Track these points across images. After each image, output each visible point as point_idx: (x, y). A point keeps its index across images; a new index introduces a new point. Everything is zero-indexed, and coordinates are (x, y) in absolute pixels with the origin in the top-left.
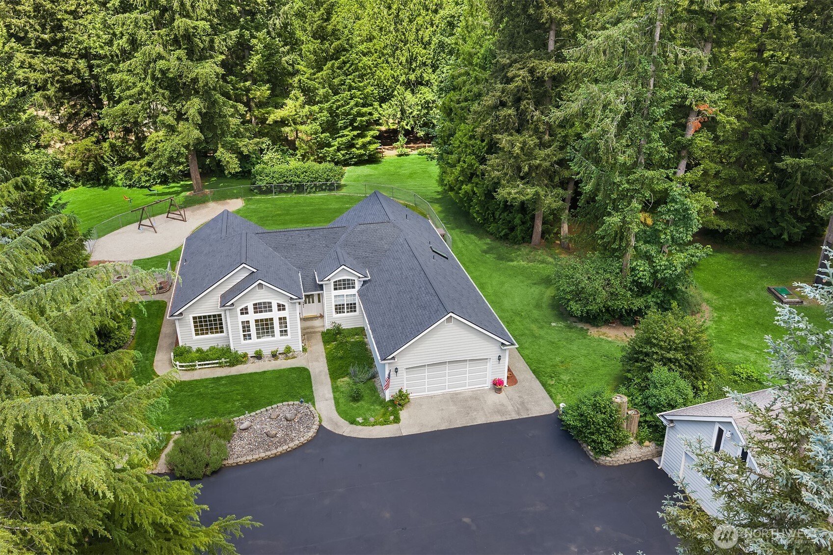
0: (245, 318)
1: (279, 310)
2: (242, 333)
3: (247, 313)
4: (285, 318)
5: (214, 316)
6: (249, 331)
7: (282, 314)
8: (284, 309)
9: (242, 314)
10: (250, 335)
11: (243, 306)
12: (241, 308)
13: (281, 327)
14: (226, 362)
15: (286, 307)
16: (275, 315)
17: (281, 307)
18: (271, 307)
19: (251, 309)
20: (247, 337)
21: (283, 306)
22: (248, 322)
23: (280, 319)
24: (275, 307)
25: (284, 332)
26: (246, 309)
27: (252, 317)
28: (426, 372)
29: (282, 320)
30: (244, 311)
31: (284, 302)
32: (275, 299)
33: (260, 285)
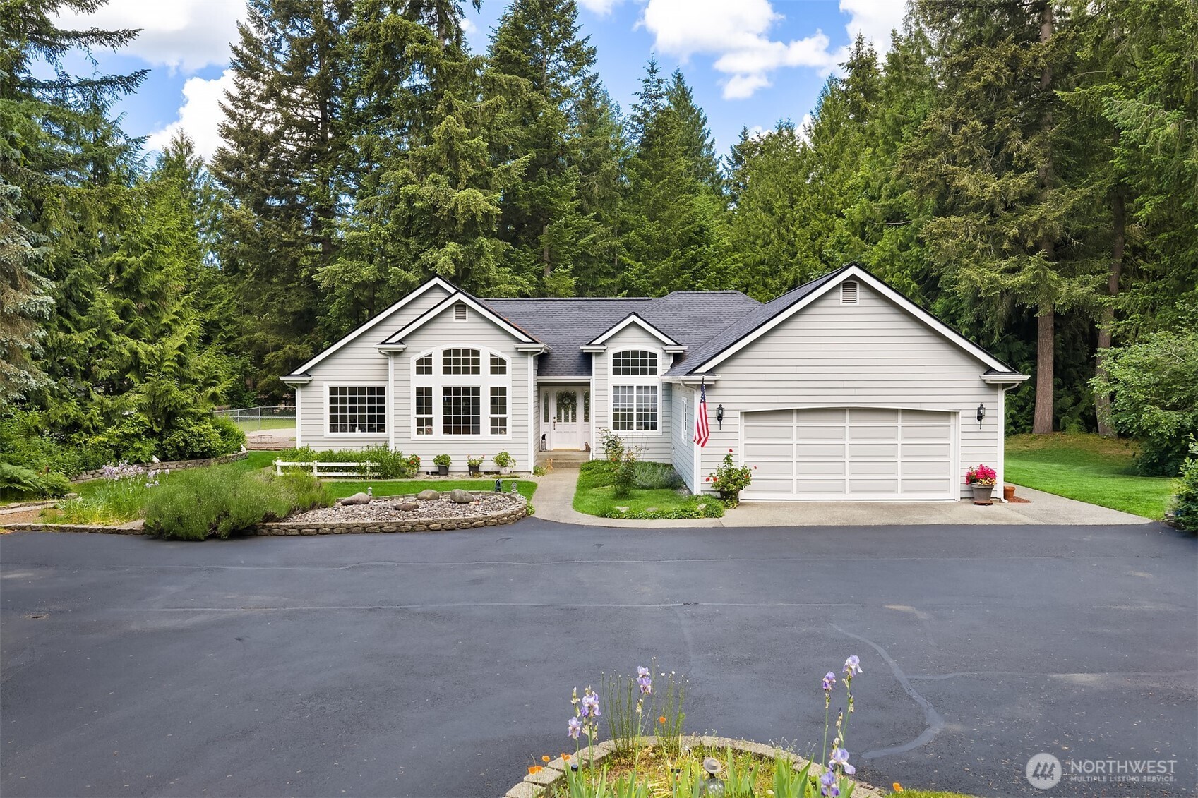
0: (424, 381)
1: (493, 371)
2: (414, 416)
3: (429, 371)
4: (503, 390)
5: (371, 390)
6: (429, 411)
7: (499, 381)
8: (503, 371)
9: (419, 371)
10: (429, 421)
11: (422, 354)
12: (418, 356)
13: (493, 411)
14: (373, 469)
15: (509, 366)
16: (484, 381)
17: (498, 366)
18: (477, 362)
19: (437, 364)
20: (424, 425)
21: (503, 362)
22: (429, 391)
23: (493, 390)
24: (485, 364)
25: (499, 425)
26: (428, 360)
27: (438, 381)
29: (499, 397)
30: (424, 366)
31: (505, 351)
32: (488, 345)
33: (460, 306)
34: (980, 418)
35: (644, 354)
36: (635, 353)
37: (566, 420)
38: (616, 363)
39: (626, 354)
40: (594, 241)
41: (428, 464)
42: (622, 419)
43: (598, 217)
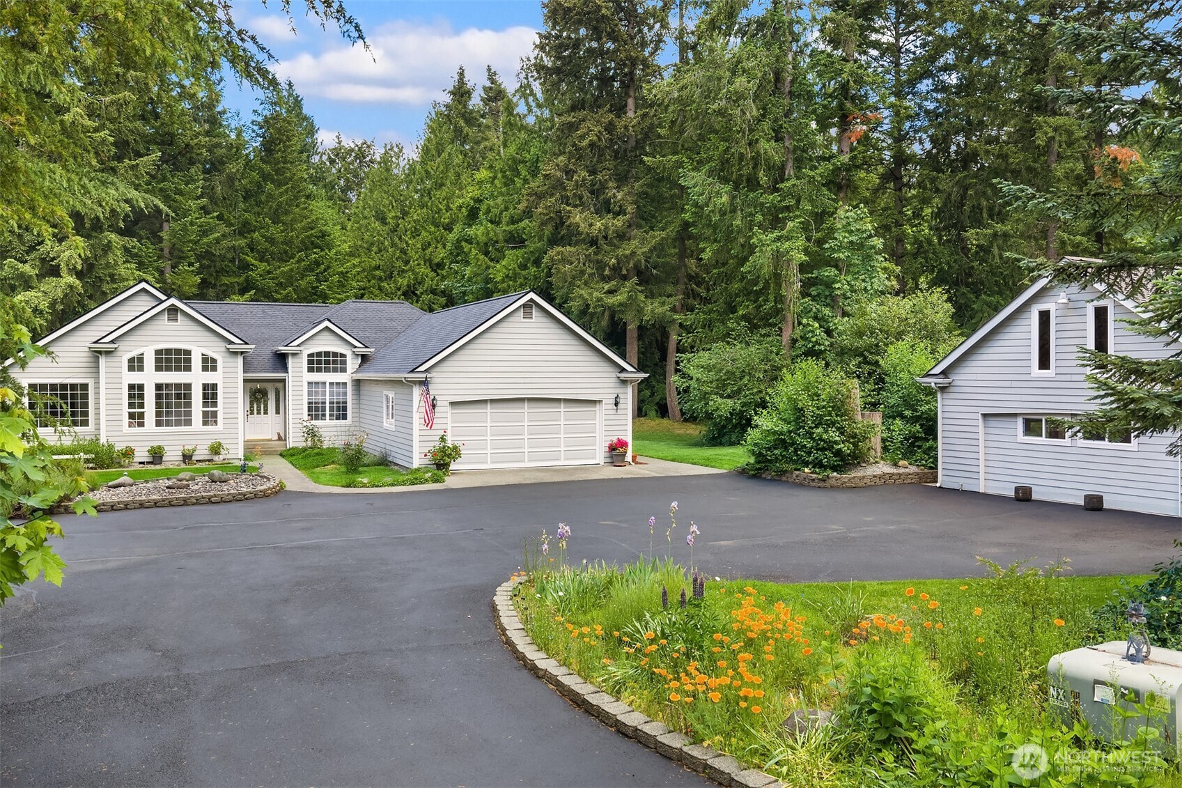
0: (136, 378)
1: (205, 369)
2: (126, 410)
3: (141, 369)
4: (214, 386)
5: (73, 387)
6: (142, 406)
7: (210, 378)
8: (214, 369)
9: (131, 369)
10: (141, 415)
11: (135, 353)
12: (130, 355)
13: (205, 404)
14: (87, 461)
15: (220, 365)
16: (196, 378)
17: (209, 364)
18: (189, 360)
19: (150, 362)
20: (137, 419)
21: (214, 361)
22: (141, 387)
23: (205, 387)
24: (196, 362)
25: (210, 418)
26: (140, 359)
27: (150, 378)
28: (489, 409)
29: (210, 393)
30: (136, 364)
31: (215, 350)
32: (199, 345)
33: (173, 310)
34: (616, 404)
35: (335, 354)
36: (327, 354)
37: (259, 413)
38: (310, 362)
39: (319, 354)
40: (217, 241)
41: (142, 454)
42: (315, 411)
43: (220, 218)
